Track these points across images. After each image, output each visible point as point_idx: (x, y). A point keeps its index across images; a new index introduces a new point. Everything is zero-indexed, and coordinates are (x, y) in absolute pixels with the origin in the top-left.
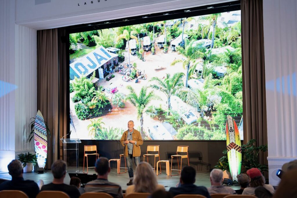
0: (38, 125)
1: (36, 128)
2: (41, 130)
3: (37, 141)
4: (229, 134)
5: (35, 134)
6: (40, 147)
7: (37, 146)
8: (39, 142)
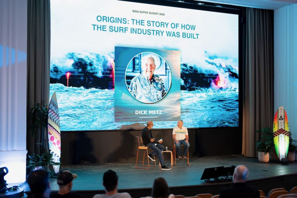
0: (53, 112)
1: (51, 116)
2: (55, 120)
3: (51, 134)
4: (278, 122)
5: (49, 125)
6: (54, 143)
7: (52, 142)
8: (53, 136)
